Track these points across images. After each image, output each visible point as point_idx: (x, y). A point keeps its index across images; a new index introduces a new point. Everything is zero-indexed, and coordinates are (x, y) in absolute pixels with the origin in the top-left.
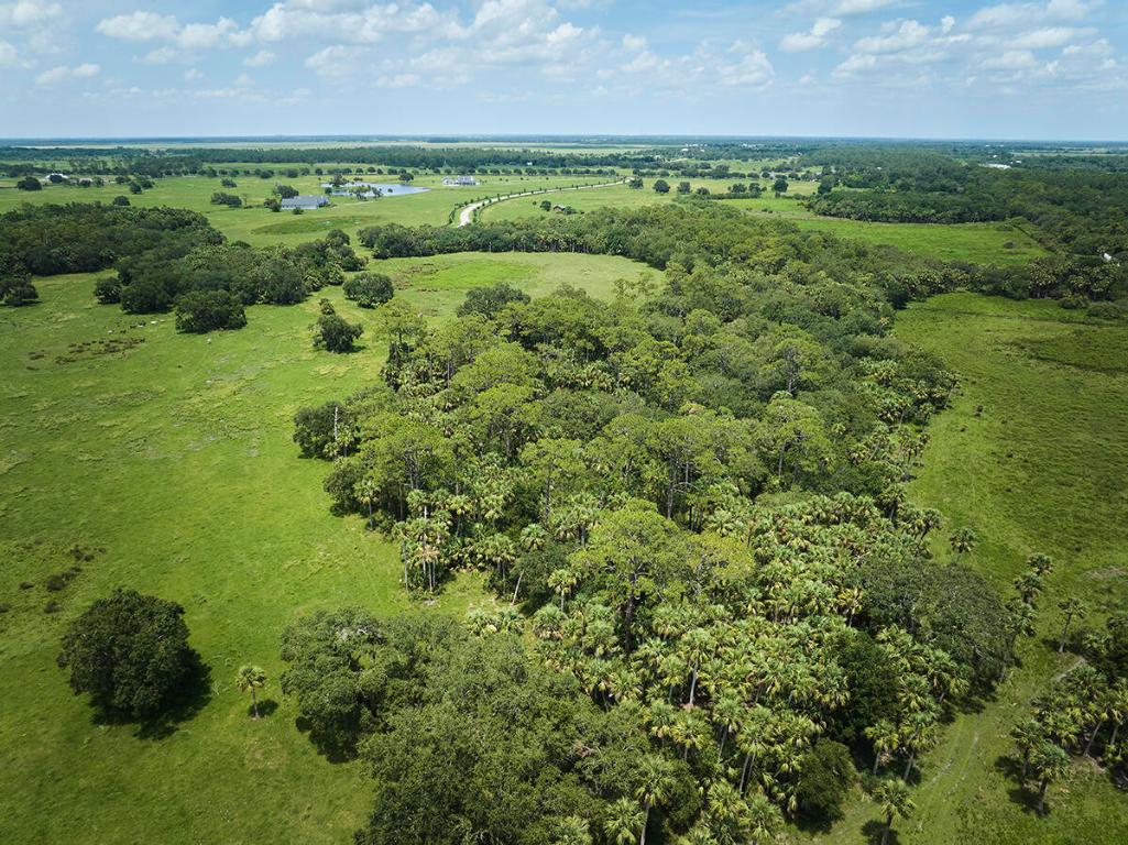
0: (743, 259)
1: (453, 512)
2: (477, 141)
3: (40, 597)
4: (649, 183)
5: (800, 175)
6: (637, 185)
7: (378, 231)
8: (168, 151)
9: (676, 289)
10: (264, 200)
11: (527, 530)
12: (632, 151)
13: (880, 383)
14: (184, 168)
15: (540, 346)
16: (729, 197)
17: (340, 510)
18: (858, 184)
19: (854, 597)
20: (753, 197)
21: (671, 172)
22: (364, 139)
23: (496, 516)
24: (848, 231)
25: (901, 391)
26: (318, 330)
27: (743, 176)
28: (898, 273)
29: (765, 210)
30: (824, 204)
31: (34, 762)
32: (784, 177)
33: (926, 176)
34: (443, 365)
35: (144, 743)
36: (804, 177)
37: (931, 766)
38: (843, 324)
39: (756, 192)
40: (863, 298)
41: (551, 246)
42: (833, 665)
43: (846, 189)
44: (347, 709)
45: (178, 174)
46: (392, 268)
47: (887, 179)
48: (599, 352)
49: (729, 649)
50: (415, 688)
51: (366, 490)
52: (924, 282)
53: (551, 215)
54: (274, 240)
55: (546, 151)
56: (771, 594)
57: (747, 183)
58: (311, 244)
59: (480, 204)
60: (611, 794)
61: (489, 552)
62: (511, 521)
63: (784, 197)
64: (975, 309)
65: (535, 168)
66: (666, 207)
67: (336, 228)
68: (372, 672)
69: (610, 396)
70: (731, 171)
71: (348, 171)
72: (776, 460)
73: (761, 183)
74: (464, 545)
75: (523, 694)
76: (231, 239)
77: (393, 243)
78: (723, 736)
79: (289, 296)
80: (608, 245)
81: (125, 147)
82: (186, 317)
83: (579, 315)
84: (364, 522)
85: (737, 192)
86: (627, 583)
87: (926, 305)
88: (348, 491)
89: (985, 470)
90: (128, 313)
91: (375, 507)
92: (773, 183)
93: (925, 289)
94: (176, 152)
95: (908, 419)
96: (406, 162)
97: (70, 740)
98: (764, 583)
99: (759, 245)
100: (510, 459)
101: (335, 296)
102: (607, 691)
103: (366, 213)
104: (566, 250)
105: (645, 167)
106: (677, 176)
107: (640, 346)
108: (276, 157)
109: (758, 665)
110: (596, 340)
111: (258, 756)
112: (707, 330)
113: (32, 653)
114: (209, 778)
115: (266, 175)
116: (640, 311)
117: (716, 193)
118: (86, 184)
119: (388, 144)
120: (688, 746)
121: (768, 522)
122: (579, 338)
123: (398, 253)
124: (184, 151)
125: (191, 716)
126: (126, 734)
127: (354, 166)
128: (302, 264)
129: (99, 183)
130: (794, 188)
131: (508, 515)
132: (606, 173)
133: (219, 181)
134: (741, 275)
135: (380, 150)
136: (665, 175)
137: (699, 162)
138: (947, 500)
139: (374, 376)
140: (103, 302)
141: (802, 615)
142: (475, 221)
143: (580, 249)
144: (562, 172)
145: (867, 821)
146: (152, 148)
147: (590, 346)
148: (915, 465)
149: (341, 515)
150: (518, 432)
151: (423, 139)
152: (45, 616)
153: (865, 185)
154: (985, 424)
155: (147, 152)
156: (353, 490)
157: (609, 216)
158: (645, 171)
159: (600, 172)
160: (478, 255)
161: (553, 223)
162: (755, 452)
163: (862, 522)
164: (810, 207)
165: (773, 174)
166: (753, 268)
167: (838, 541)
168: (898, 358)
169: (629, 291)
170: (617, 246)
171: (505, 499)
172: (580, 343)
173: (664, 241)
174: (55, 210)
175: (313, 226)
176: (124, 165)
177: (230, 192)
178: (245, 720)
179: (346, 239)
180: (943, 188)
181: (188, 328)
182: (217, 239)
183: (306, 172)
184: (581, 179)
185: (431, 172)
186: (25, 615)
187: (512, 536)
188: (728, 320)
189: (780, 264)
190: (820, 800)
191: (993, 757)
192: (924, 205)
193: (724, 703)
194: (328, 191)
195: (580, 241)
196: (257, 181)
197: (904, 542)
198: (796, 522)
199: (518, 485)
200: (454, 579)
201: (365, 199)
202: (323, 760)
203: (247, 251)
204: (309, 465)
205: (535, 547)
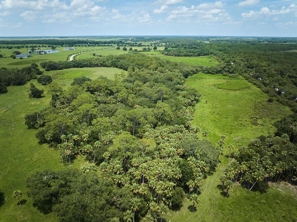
0: (147, 67)
1: (74, 140)
2: (73, 37)
4: (121, 48)
5: (160, 45)
6: (118, 48)
7: (46, 63)
9: (131, 76)
10: (10, 55)
11: (96, 143)
12: (116, 40)
13: (183, 97)
15: (96, 93)
16: (143, 51)
17: (41, 143)
18: (174, 47)
19: (181, 151)
20: (149, 51)
21: (127, 45)
22: (40, 37)
23: (87, 140)
24: (173, 59)
25: (188, 98)
26: (30, 92)
27: (146, 46)
28: (185, 69)
29: (152, 54)
30: (166, 53)
32: (156, 46)
33: (190, 45)
34: (68, 100)
36: (161, 46)
37: (203, 190)
38: (173, 83)
39: (149, 50)
40: (177, 76)
41: (97, 66)
42: (177, 168)
43: (171, 49)
44: (48, 198)
46: (51, 73)
47: (181, 46)
48: (112, 93)
49: (152, 168)
50: (68, 190)
51: (48, 136)
52: (192, 71)
53: (95, 57)
54: (14, 67)
55: (93, 40)
56: (161, 152)
57: (147, 47)
58: (26, 68)
59: (75, 55)
60: (124, 210)
61: (86, 150)
62: (91, 141)
63: (156, 51)
64: (204, 77)
65: (90, 45)
66: (126, 54)
67: (34, 63)
68: (54, 187)
69: (116, 105)
70: (142, 45)
71: (36, 47)
72: (159, 118)
73: (150, 47)
74: (78, 149)
75: (98, 187)
77: (51, 66)
78: (152, 190)
79: (20, 83)
80: (112, 65)
83: (106, 84)
84: (48, 145)
85: (145, 50)
86: (124, 154)
87: (192, 77)
88: (43, 137)
89: (209, 116)
91: (51, 141)
92: (153, 47)
93: (192, 73)
95: (190, 105)
96: (53, 44)
98: (159, 150)
99: (151, 64)
100: (89, 124)
101: (35, 82)
102: (121, 183)
103: (43, 58)
104: (101, 66)
105: (120, 44)
106: (129, 46)
107: (122, 91)
108: (13, 43)
109: (159, 171)
110: (110, 90)
111: (21, 216)
112: (138, 85)
115: (10, 48)
116: (122, 82)
117: (139, 50)
119: (48, 39)
120: (143, 194)
121: (159, 134)
122: (106, 90)
123: (53, 69)
127: (38, 45)
128: (24, 73)
130: (159, 48)
131: (90, 139)
132: (110, 46)
134: (147, 71)
135: (45, 40)
136: (125, 46)
137: (134, 42)
138: (201, 124)
139: (48, 104)
141: (169, 157)
142: (74, 59)
143: (104, 66)
144: (98, 46)
145: (189, 206)
147: (109, 92)
148: (193, 116)
149: (41, 144)
150: (91, 117)
151: (58, 37)
153: (176, 48)
154: (208, 105)
156: (44, 137)
157: (111, 57)
158: (120, 45)
159: (108, 45)
160: (76, 69)
161: (96, 60)
162: (154, 116)
163: (181, 132)
164: (163, 53)
165: (153, 45)
166: (150, 69)
167: (176, 137)
168: (187, 90)
169: (118, 77)
170: (114, 65)
171: (89, 135)
172: (106, 91)
173: (127, 63)
175: (26, 62)
178: (16, 207)
179: (37, 66)
180: (194, 48)
183: (23, 47)
184: (103, 47)
185: (61, 46)
187: (91, 145)
188: (145, 83)
189: (157, 68)
190: (177, 202)
191: (216, 185)
192: (190, 52)
193: (151, 182)
194: (30, 52)
195: (104, 64)
196: (8, 50)
197: (192, 136)
198: (166, 133)
199: (92, 131)
200: (76, 158)
201: (42, 54)
202: (42, 214)
203: (6, 70)
204: (30, 131)
205: (98, 147)
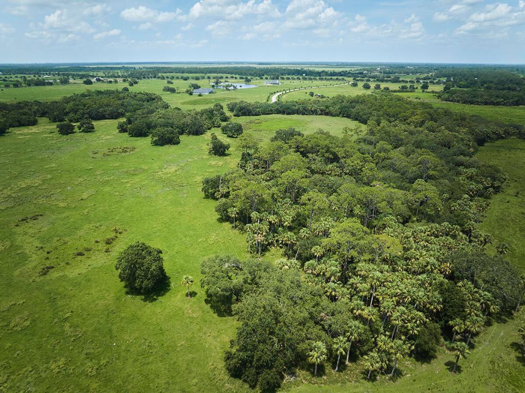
0: (405, 120)
1: (270, 222)
2: (280, 64)
3: (102, 246)
4: (361, 84)
5: (435, 81)
6: (355, 85)
7: (236, 104)
8: (144, 68)
9: (372, 133)
10: (185, 90)
11: (302, 231)
12: (353, 69)
13: (468, 178)
14: (151, 75)
15: (310, 155)
16: (399, 91)
17: (221, 220)
18: (464, 86)
19: (448, 267)
20: (411, 92)
21: (371, 80)
22: (229, 63)
23: (288, 225)
24: (457, 108)
25: (478, 182)
26: (211, 146)
27: (407, 82)
28: (482, 128)
29: (417, 98)
30: (446, 95)
31: (105, 306)
32: (427, 83)
33: (501, 82)
34: (266, 162)
35: (145, 303)
36: (437, 83)
37: (479, 342)
38: (451, 151)
39: (413, 89)
40: (462, 140)
41: (314, 112)
42: (436, 293)
43: (458, 89)
44: (228, 294)
45: (148, 78)
46: (242, 120)
47: (479, 84)
48: (335, 159)
49: (389, 283)
50: (255, 289)
51: (233, 212)
52: (494, 133)
53: (314, 98)
54: (191, 107)
55: (312, 69)
56: (409, 263)
57: (408, 85)
58: (207, 109)
59: (281, 93)
60: (335, 335)
61: (285, 239)
62: (295, 227)
63: (426, 92)
64: (520, 147)
65: (306, 77)
66: (369, 95)
67: (218, 103)
68: (237, 280)
69: (339, 178)
70: (401, 79)
71: (222, 78)
72: (416, 210)
73: (416, 85)
74: (274, 237)
75: (300, 294)
76: (173, 106)
77: (242, 109)
78: (385, 318)
79: (197, 131)
80: (340, 113)
81: (126, 66)
82: (155, 139)
83: (327, 142)
84: (231, 226)
85: (403, 89)
86: (346, 252)
87: (495, 144)
88: (225, 212)
90: (131, 137)
91: (236, 219)
92: (421, 85)
93: (494, 136)
94: (147, 68)
95: (481, 195)
96: (247, 73)
97: (117, 299)
98: (406, 259)
99: (413, 113)
100: (294, 203)
101: (218, 133)
102: (335, 296)
103: (229, 96)
104: (320, 114)
105: (359, 77)
106: (374, 81)
107: (354, 157)
108: (190, 71)
109: (401, 290)
110: (334, 154)
111: (190, 311)
112: (386, 151)
113: (101, 266)
114: (171, 318)
115: (186, 79)
116: (355, 142)
117: (393, 89)
118: (110, 82)
119: (239, 66)
120: (369, 319)
121: (410, 234)
122: (327, 152)
123: (244, 114)
124: (150, 68)
125: (163, 295)
126: (138, 299)
127: (224, 75)
128: (204, 117)
129: (116, 82)
130: (431, 88)
131: (293, 225)
132: (340, 80)
133: (165, 81)
134: (403, 127)
135: (236, 68)
136: (368, 80)
137: (385, 75)
138: (497, 232)
139: (235, 166)
140: (120, 132)
141: (423, 272)
142: (279, 100)
143: (327, 114)
144: (319, 79)
145: (447, 361)
146: (137, 66)
147: (331, 156)
148: (482, 216)
149: (222, 222)
150: (299, 191)
151: (255, 63)
152: (105, 253)
153: (468, 87)
154: (520, 200)
155: (135, 68)
156: (227, 212)
157: (340, 99)
158: (359, 79)
159: (337, 79)
160: (280, 116)
161: (315, 102)
162: (406, 205)
163: (454, 237)
164: (439, 97)
165: (421, 81)
166: (409, 124)
167: (442, 244)
168: (478, 167)
169: (350, 133)
170: (345, 113)
171: (292, 218)
172: (327, 155)
173: (366, 111)
174: (99, 93)
175: (206, 102)
176: (126, 74)
177: (171, 86)
178: (184, 298)
179: (222, 108)
180: (509, 89)
181: (156, 144)
182: (166, 107)
183: (203, 78)
184: (328, 82)
185: (259, 78)
186: (97, 252)
187: (295, 233)
188: (396, 148)
189: (423, 123)
190: (426, 348)
191: (510, 341)
192: (498, 97)
193: (385, 304)
194: (213, 86)
195: (327, 111)
196: (182, 81)
197: (473, 246)
198: (423, 234)
199: (298, 212)
200: (269, 250)
201: (229, 90)
202: (215, 315)
203: (180, 111)
204: (207, 202)
205: (306, 238)
